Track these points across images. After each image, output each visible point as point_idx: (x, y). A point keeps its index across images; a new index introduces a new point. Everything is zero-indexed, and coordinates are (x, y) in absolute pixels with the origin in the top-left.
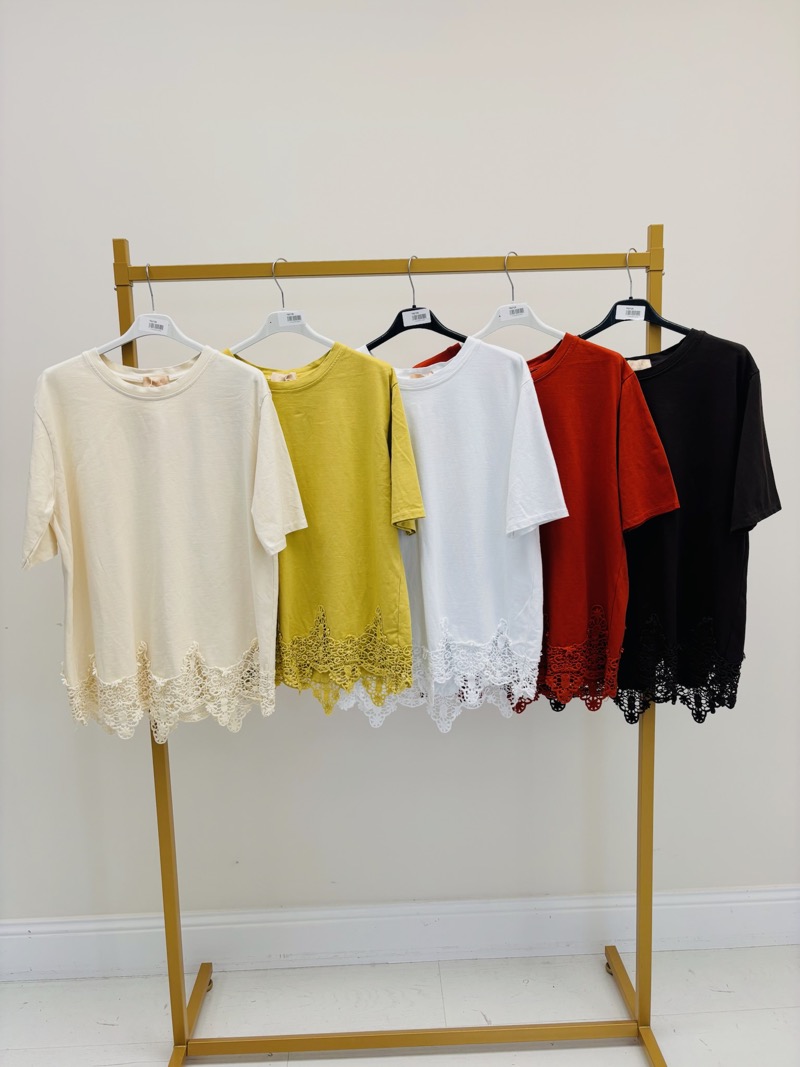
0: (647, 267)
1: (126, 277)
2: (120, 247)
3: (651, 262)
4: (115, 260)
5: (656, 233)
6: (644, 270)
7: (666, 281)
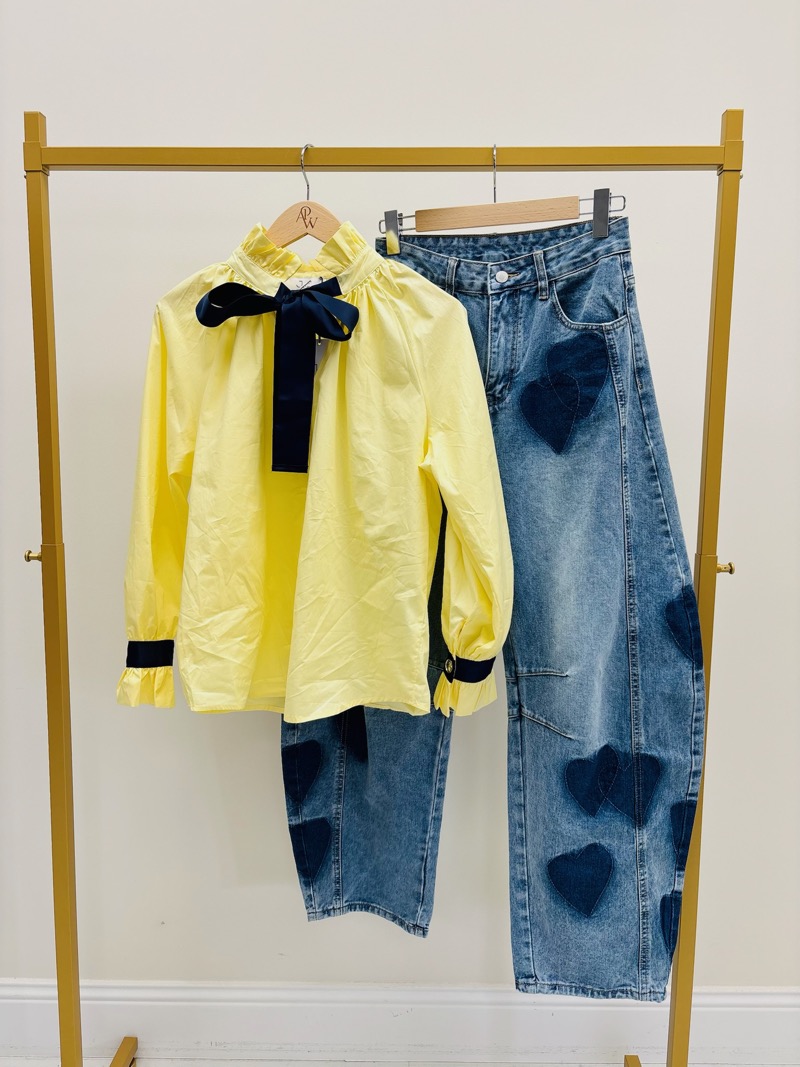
0: (720, 168)
1: (41, 162)
2: (34, 123)
3: (725, 163)
4: (26, 139)
5: (733, 121)
6: (713, 174)
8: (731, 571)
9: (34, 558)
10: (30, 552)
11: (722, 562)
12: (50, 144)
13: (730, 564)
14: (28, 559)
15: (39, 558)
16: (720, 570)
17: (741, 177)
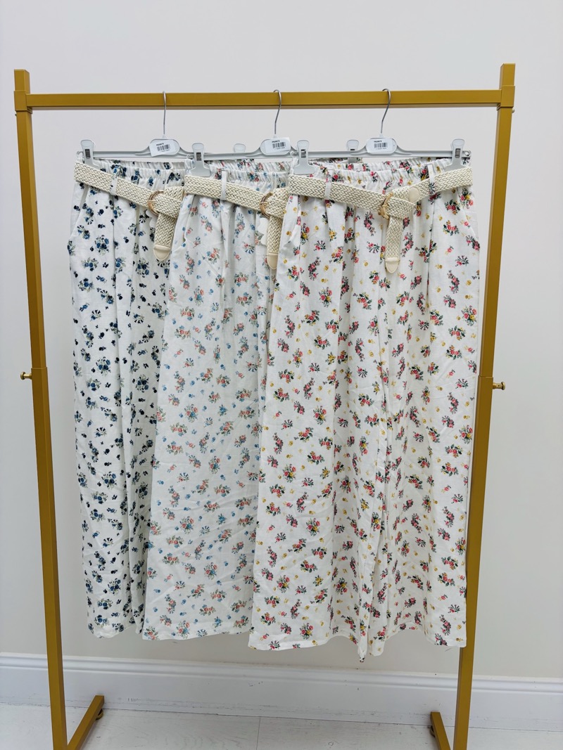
0: (499, 105)
1: (27, 105)
2: (21, 78)
3: (502, 101)
4: (16, 89)
5: (508, 72)
6: (495, 108)
7: (516, 119)
8: (503, 388)
9: (27, 377)
10: (24, 373)
11: (496, 381)
12: (32, 92)
13: (502, 383)
14: (23, 378)
15: (30, 377)
16: (494, 387)
17: (513, 111)
